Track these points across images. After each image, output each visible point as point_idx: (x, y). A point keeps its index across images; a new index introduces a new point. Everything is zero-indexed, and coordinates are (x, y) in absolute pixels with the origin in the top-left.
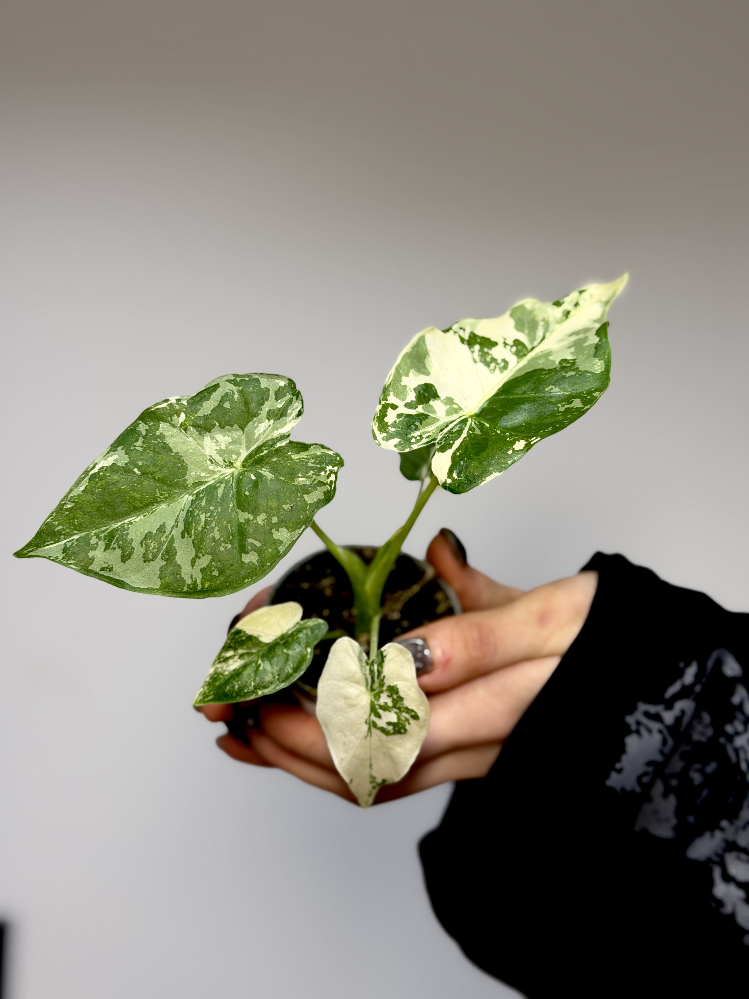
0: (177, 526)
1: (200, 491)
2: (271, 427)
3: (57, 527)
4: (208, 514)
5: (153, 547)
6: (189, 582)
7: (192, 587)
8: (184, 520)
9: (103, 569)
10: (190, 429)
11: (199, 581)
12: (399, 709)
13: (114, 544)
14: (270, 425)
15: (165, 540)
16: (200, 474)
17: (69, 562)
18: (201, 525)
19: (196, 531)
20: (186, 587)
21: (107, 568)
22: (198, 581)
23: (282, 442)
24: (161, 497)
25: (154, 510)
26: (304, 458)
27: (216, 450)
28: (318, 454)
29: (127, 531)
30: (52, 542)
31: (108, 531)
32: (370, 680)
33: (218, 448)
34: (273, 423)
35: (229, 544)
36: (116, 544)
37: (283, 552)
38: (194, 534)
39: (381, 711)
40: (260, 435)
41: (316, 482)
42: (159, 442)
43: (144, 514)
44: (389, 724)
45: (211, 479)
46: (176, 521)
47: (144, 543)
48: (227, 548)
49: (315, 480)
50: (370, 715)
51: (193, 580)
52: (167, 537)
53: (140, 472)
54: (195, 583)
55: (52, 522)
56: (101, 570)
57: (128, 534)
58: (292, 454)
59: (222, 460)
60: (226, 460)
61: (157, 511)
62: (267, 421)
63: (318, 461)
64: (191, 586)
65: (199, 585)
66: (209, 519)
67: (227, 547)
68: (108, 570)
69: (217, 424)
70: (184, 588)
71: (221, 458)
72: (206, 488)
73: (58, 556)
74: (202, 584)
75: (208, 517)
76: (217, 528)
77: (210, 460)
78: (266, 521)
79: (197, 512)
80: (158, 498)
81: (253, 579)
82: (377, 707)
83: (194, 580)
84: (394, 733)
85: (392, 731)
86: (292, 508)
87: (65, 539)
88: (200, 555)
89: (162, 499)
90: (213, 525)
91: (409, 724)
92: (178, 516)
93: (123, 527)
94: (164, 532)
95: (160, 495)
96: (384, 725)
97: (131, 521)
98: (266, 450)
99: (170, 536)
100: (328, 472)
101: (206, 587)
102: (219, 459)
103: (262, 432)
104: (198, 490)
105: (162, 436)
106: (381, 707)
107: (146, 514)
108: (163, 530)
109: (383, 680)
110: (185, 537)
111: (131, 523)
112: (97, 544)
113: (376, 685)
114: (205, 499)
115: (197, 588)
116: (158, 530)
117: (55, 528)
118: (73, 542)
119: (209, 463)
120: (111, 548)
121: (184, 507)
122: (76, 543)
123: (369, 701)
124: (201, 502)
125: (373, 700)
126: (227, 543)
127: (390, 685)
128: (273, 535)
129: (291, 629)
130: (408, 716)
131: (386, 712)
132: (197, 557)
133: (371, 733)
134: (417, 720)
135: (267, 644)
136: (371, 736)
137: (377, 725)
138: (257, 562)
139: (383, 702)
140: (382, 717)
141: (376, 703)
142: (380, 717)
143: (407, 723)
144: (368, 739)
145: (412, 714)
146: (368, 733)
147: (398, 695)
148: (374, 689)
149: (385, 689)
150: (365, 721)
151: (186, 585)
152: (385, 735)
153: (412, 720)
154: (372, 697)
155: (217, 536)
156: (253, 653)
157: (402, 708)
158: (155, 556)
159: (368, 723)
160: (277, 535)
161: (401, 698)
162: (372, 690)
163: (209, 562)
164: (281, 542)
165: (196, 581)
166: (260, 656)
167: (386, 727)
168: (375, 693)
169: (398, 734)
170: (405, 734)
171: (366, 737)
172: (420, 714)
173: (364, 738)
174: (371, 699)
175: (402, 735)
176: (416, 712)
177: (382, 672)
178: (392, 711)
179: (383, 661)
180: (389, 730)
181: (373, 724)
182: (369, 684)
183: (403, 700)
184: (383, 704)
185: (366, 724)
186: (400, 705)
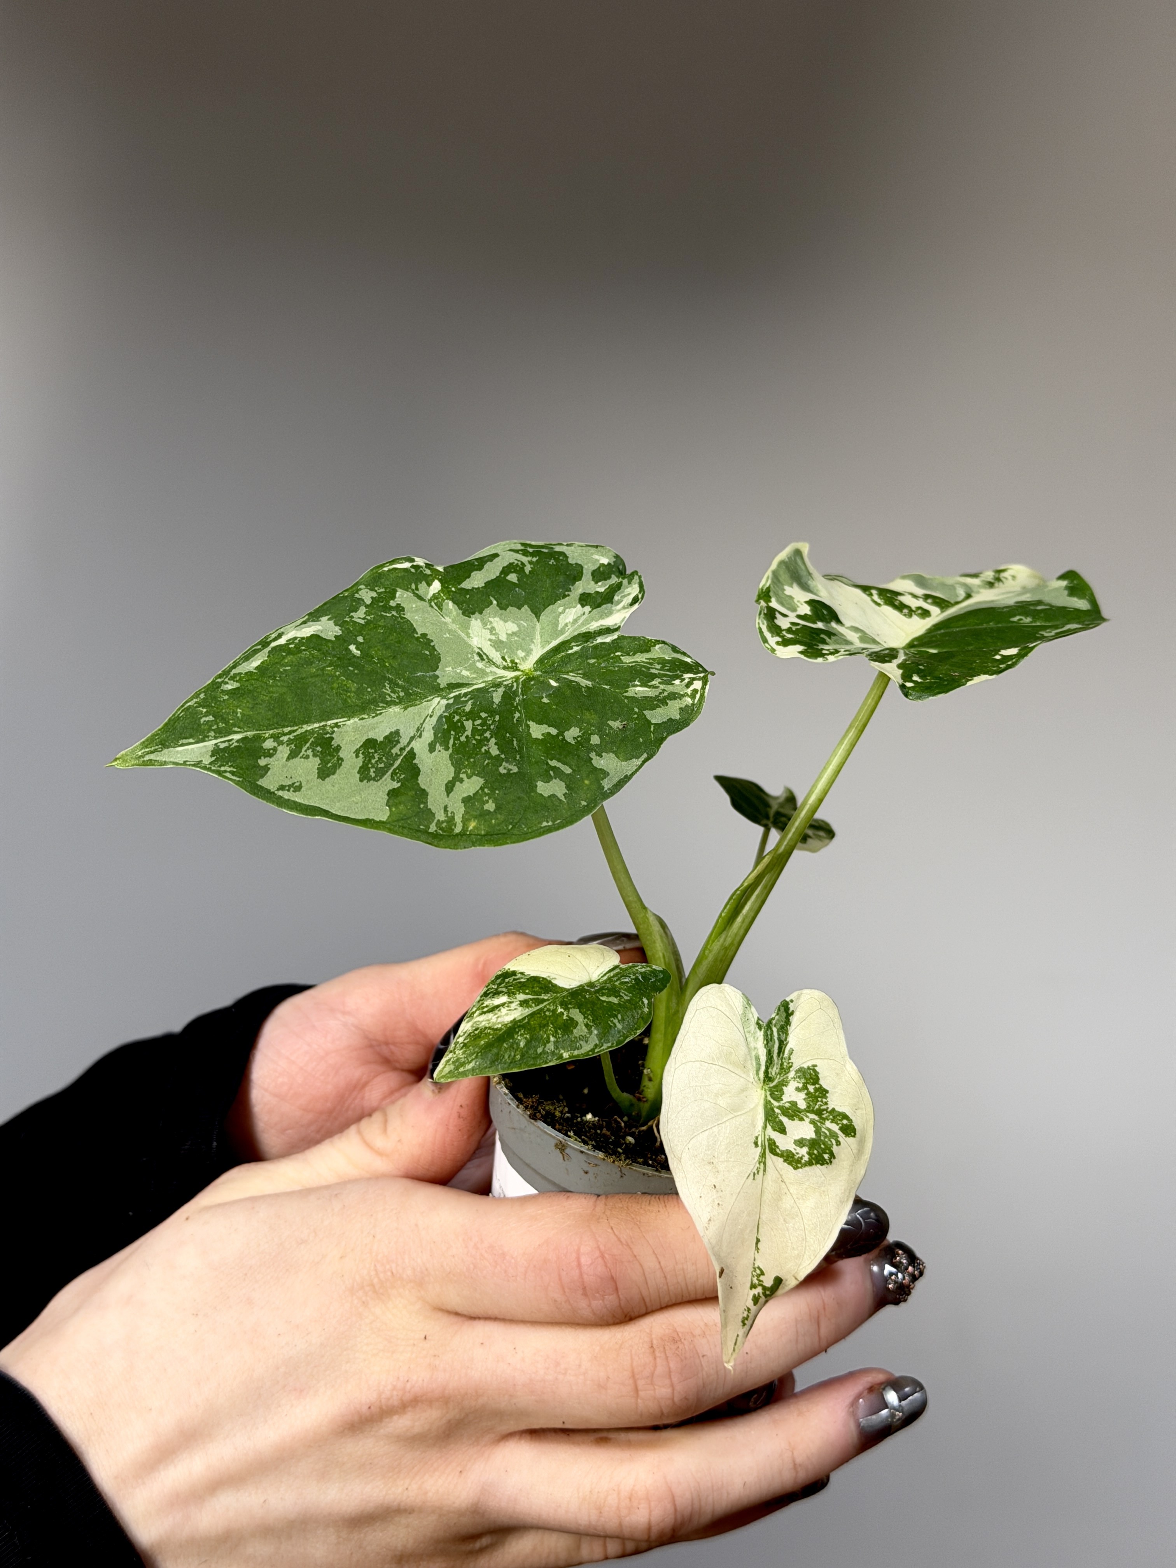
0: (420, 736)
1: (460, 694)
2: (584, 617)
3: (204, 716)
4: (479, 722)
5: (377, 759)
6: (440, 816)
7: (446, 826)
8: (433, 728)
9: (282, 788)
10: (448, 603)
11: (458, 818)
12: (819, 1113)
13: (306, 751)
14: (584, 614)
15: (399, 753)
16: (461, 671)
17: (223, 769)
18: (465, 735)
19: (456, 742)
20: (434, 824)
21: (290, 786)
22: (456, 817)
23: (607, 637)
24: (392, 695)
25: (378, 712)
26: (643, 662)
27: (490, 640)
28: (667, 658)
29: (331, 734)
30: (191, 740)
31: (295, 734)
32: (763, 1059)
33: (493, 638)
34: (590, 612)
35: (514, 765)
36: (310, 750)
37: (608, 789)
38: (453, 746)
39: (784, 1120)
40: (566, 625)
41: (666, 694)
42: (393, 615)
43: (361, 717)
44: (800, 1143)
45: (480, 681)
46: (418, 729)
47: (361, 752)
48: (511, 772)
49: (664, 690)
50: (765, 1127)
51: (448, 814)
52: (402, 749)
53: (359, 652)
54: (451, 820)
55: (197, 707)
56: (278, 790)
57: (332, 739)
58: (622, 655)
59: (500, 657)
60: (506, 657)
61: (384, 714)
62: (579, 606)
63: (667, 668)
64: (443, 825)
65: (457, 825)
66: (479, 728)
67: (511, 770)
68: (292, 789)
69: (495, 602)
70: (431, 826)
71: (498, 653)
72: (472, 691)
73: (202, 761)
74: (465, 821)
75: (478, 725)
76: (493, 740)
77: (479, 654)
78: (579, 739)
79: (457, 718)
80: (387, 696)
81: (556, 823)
82: (777, 1111)
83: (449, 815)
84: (810, 1163)
85: (806, 1158)
86: (624, 727)
87: (216, 738)
88: (463, 776)
89: (393, 699)
90: (487, 734)
91: (838, 1143)
92: (422, 724)
93: (324, 729)
94: (398, 742)
95: (391, 692)
96: (792, 1147)
97: (337, 723)
98: (577, 646)
99: (408, 749)
100: (687, 681)
101: (469, 829)
102: (496, 656)
103: (571, 621)
104: (457, 693)
105: (399, 608)
106: (785, 1111)
107: (363, 716)
108: (396, 739)
109: (788, 1058)
110: (437, 751)
111: (337, 725)
112: (275, 749)
113: (775, 1069)
114: (470, 702)
115: (453, 830)
116: (385, 738)
117: (201, 718)
118: (231, 743)
119: (477, 658)
120: (301, 754)
121: (433, 712)
122: (236, 744)
123: (762, 1102)
124: (465, 706)
125: (769, 1098)
126: (510, 763)
127: (802, 1066)
128: (592, 761)
129: (605, 975)
130: (835, 1128)
131: (794, 1120)
132: (457, 779)
133: (765, 1164)
134: (852, 1136)
135: (567, 990)
136: (765, 1171)
137: (778, 1147)
138: (563, 797)
139: (789, 1102)
140: (787, 1130)
141: (776, 1104)
142: (782, 1130)
143: (834, 1142)
144: (759, 1177)
145: (843, 1124)
146: (760, 1163)
147: (817, 1086)
148: (771, 1078)
149: (792, 1074)
150: (753, 1140)
151: (435, 821)
152: (792, 1168)
153: (844, 1136)
154: (768, 1093)
155: (495, 751)
156: (543, 1001)
157: (825, 1112)
158: (381, 773)
159: (759, 1143)
160: (599, 762)
161: (823, 1092)
162: (768, 1078)
163: (478, 788)
164: (606, 774)
165: (453, 818)
166: (558, 1002)
167: (794, 1151)
168: (772, 1085)
169: (819, 1166)
170: (831, 1162)
171: (756, 1172)
172: (857, 1124)
173: (752, 1174)
174: (766, 1096)
175: (826, 1165)
176: (851, 1120)
177: (785, 1043)
178: (805, 1118)
179: (788, 1022)
180: (800, 1156)
181: (769, 1144)
182: (763, 1068)
183: (827, 1095)
184: (789, 1105)
185: (756, 1144)
186: (821, 1105)
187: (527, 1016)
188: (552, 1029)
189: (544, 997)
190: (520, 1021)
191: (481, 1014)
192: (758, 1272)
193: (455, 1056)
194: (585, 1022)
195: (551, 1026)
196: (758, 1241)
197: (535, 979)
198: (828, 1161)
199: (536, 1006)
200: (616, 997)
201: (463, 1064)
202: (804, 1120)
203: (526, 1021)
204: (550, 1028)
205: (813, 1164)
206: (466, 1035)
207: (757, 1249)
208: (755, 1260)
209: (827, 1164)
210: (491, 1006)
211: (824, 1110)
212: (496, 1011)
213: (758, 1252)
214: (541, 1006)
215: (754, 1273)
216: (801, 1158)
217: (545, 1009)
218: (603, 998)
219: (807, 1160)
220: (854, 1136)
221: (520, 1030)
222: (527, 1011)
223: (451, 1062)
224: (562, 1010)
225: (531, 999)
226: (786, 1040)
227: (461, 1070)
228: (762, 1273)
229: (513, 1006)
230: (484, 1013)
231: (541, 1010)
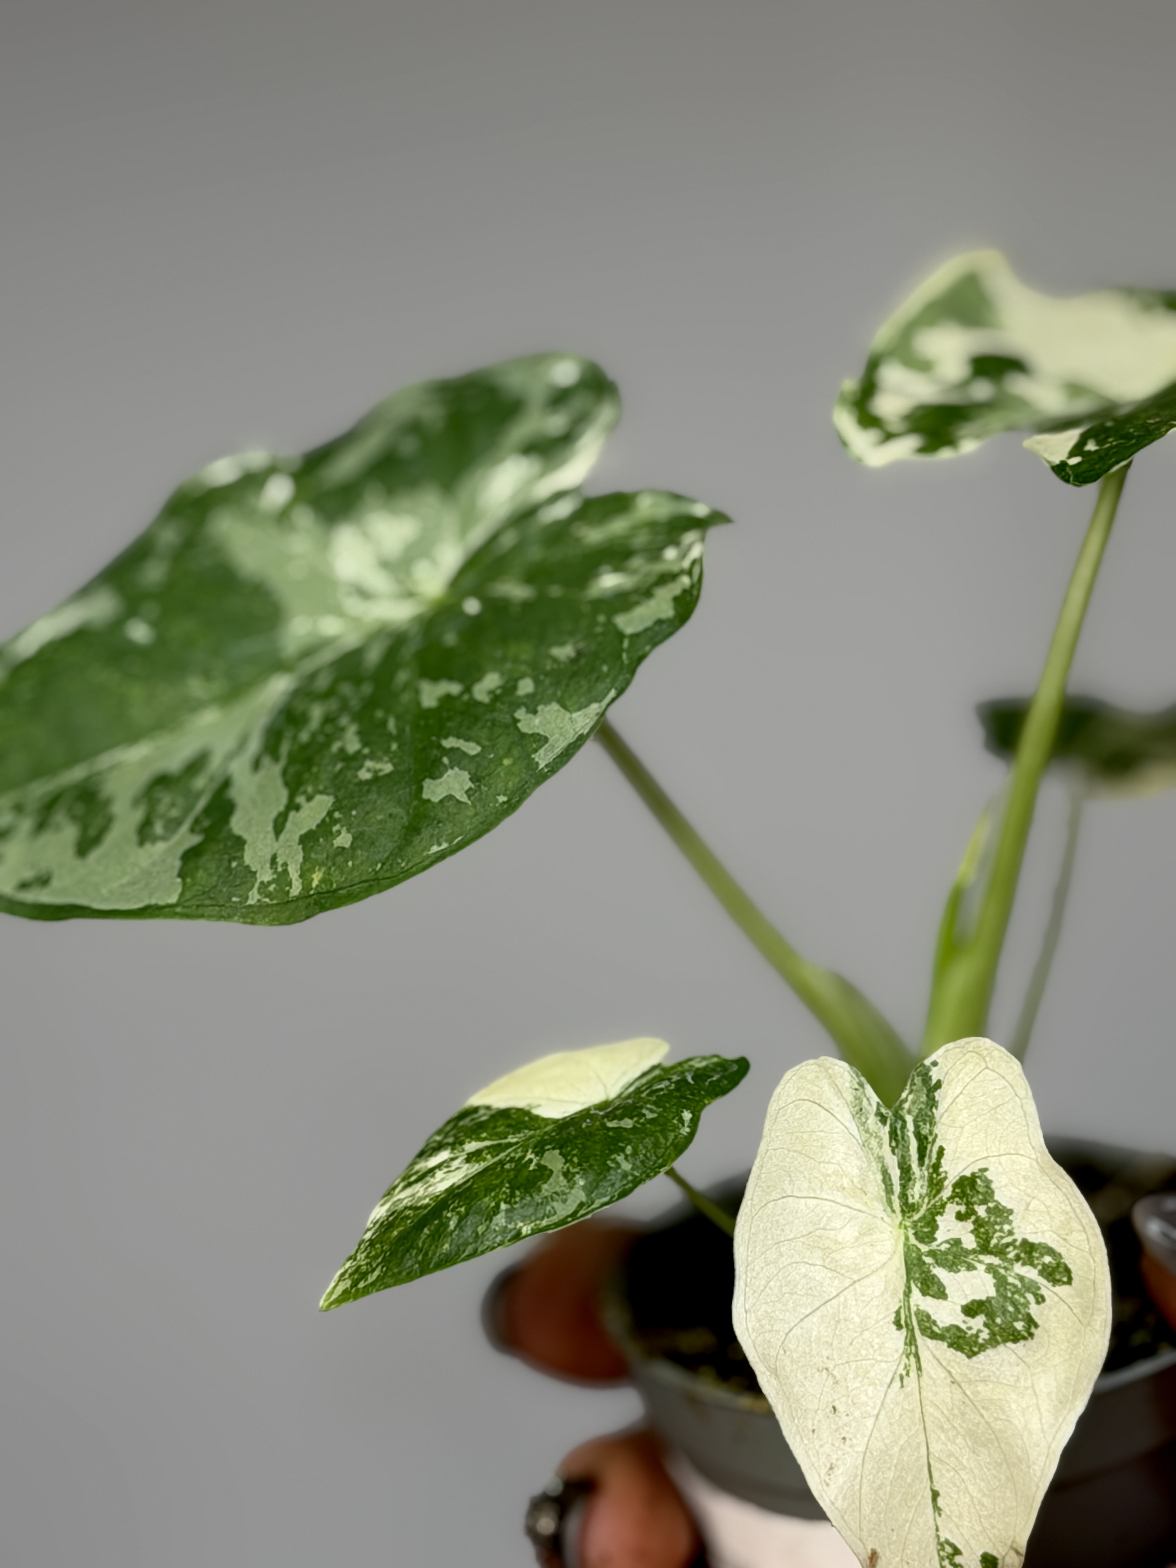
0: (243, 748)
2: (528, 478)
4: (335, 703)
5: (168, 806)
6: (265, 875)
7: (275, 889)
8: (262, 732)
9: (24, 886)
10: (303, 516)
11: (294, 874)
12: (1000, 1251)
13: (59, 818)
14: (529, 473)
15: (205, 786)
16: (323, 624)
18: (309, 730)
19: (293, 746)
20: (255, 890)
21: (34, 881)
22: (290, 871)
23: (561, 506)
24: (203, 692)
27: (374, 562)
29: (104, 779)
32: (895, 1173)
33: (379, 557)
34: (537, 466)
35: (387, 762)
36: (67, 815)
37: (546, 766)
38: (287, 753)
39: (940, 1273)
40: (498, 500)
41: (651, 578)
44: (971, 1310)
45: (354, 636)
47: (144, 798)
48: (380, 773)
50: (908, 1293)
51: (276, 869)
52: (211, 779)
54: (283, 878)
56: (14, 891)
57: (102, 788)
58: (586, 529)
59: (388, 585)
61: (190, 728)
64: (272, 888)
65: (294, 882)
66: (334, 712)
67: (379, 770)
68: (37, 885)
70: (250, 895)
72: (338, 656)
74: (304, 875)
75: (333, 708)
76: (354, 728)
78: (498, 691)
79: (303, 705)
80: (193, 699)
82: (928, 1260)
83: (280, 869)
84: (993, 1342)
85: (985, 1335)
86: (577, 653)
88: (301, 800)
89: (202, 701)
90: (346, 721)
91: (1040, 1299)
92: (247, 730)
93: (92, 774)
94: (206, 767)
96: (959, 1319)
99: (221, 775)
101: (314, 885)
106: (939, 1258)
107: (160, 741)
108: (203, 763)
109: (936, 1167)
110: (263, 766)
113: (918, 1190)
114: (329, 675)
115: (288, 892)
116: (185, 766)
120: (52, 825)
123: (901, 1249)
124: (319, 683)
125: (913, 1240)
126: (379, 760)
127: (962, 1174)
128: (519, 725)
129: (631, 1084)
130: (1031, 1273)
131: (959, 1271)
132: (292, 806)
133: (917, 1356)
134: (1064, 1283)
135: (555, 1121)
136: (919, 1369)
137: (934, 1323)
138: (465, 796)
139: (947, 1242)
140: (947, 1291)
141: (924, 1248)
142: (941, 1294)
143: (1030, 1297)
144: (912, 1381)
145: (1044, 1265)
146: (908, 1357)
147: (991, 1205)
148: (913, 1204)
149: (946, 1193)
150: (892, 1317)
151: (257, 885)
152: (964, 1357)
153: (1049, 1285)
154: (911, 1232)
155: (353, 744)
156: (510, 1145)
157: (1011, 1248)
158: (173, 825)
159: (903, 1322)
160: (528, 723)
161: (1002, 1213)
162: (908, 1208)
163: (324, 814)
164: (541, 740)
165: (285, 872)
166: (531, 1145)
167: (963, 1327)
168: (916, 1217)
169: (1009, 1344)
170: (1031, 1335)
171: (904, 1373)
172: (1071, 1259)
173: (898, 1379)
174: (907, 1238)
175: (1022, 1342)
176: (1060, 1255)
177: (930, 1139)
178: (977, 1265)
179: (932, 1103)
180: (974, 1332)
181: (919, 1323)
182: (897, 1189)
183: (1011, 1218)
184: (948, 1246)
185: (899, 1326)
186: (1002, 1238)
187: (472, 1178)
188: (508, 1191)
189: (511, 1139)
190: (459, 1187)
191: (405, 1188)
192: (949, 1549)
193: (355, 1263)
194: (565, 1170)
195: (507, 1185)
196: (935, 1495)
197: (505, 1114)
198: (1026, 1334)
199: (493, 1157)
200: (631, 1118)
201: (364, 1276)
202: (975, 1268)
203: (469, 1184)
204: (504, 1189)
205: (998, 1343)
206: (377, 1226)
207: (937, 1509)
208: (937, 1530)
209: (1024, 1338)
210: (424, 1171)
211: (1008, 1245)
212: (428, 1178)
213: (940, 1515)
214: (502, 1155)
215: (942, 1553)
216: (977, 1336)
217: (508, 1158)
218: (610, 1125)
219: (987, 1337)
220: (1069, 1282)
221: (453, 1202)
222: (476, 1168)
223: (347, 1276)
224: (532, 1156)
225: (487, 1148)
226: (931, 1133)
227: (361, 1285)
228: (957, 1552)
229: (455, 1164)
230: (410, 1184)
231: (501, 1163)
